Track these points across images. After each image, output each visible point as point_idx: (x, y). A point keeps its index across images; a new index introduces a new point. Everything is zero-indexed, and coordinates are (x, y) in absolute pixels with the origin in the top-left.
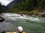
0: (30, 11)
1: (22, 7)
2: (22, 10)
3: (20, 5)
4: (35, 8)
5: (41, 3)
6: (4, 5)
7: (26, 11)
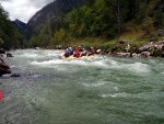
0: (110, 37)
1: (83, 25)
2: (83, 35)
3: (74, 17)
4: (129, 25)
5: (151, 6)
6: (17, 20)
7: (97, 40)
